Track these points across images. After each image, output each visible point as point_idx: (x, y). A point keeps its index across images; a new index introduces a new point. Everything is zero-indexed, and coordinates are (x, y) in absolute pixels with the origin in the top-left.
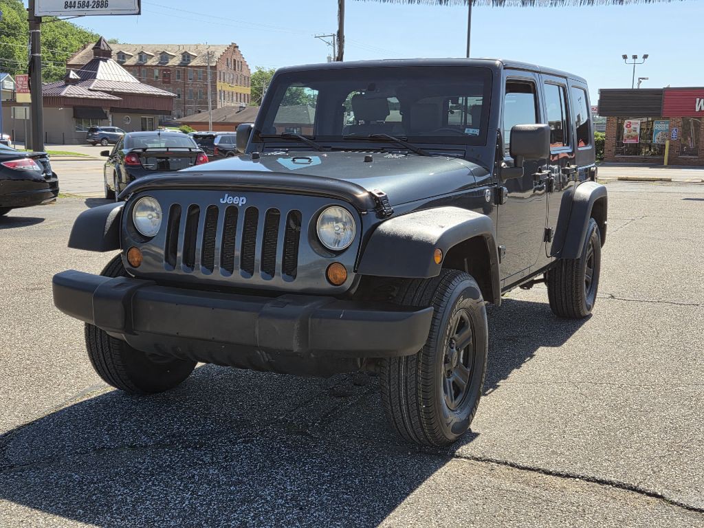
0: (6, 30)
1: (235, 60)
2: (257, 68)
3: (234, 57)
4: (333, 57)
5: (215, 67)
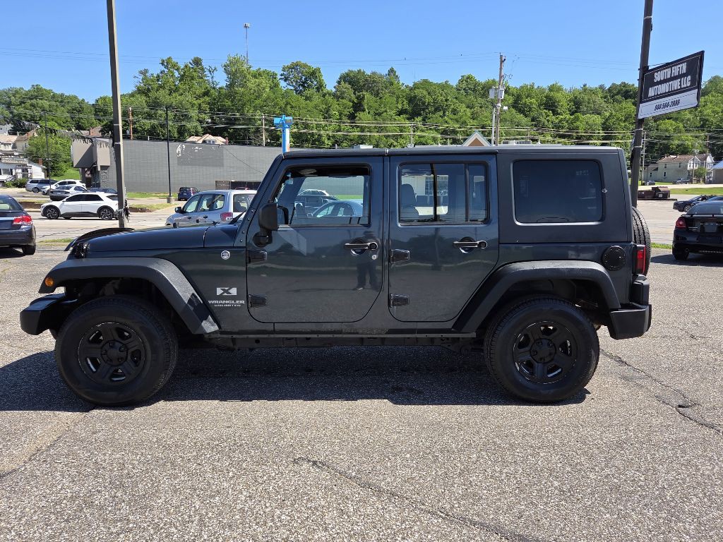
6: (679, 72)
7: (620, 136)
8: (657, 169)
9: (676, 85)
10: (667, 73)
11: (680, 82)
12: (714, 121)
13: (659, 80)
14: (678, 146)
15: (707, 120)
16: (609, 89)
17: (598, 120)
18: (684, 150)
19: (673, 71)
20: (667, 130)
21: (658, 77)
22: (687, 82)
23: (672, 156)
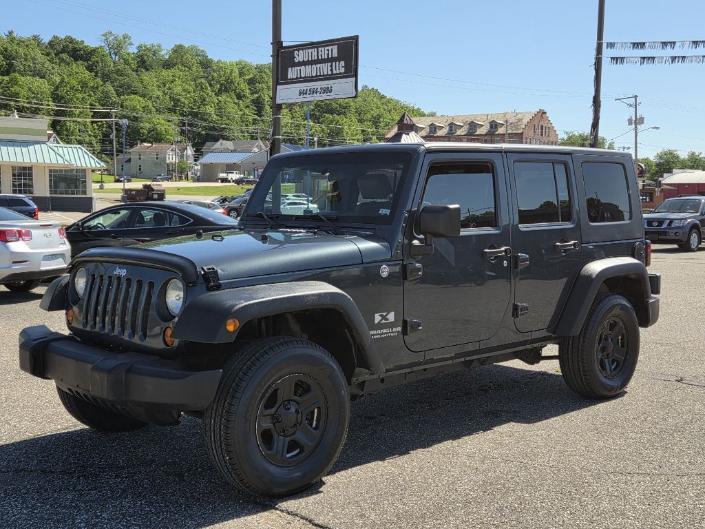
0: (338, 109)
1: (542, 126)
2: (566, 133)
3: (542, 123)
4: (634, 119)
5: (522, 133)
6: (328, 54)
7: (78, 113)
8: (129, 161)
9: (325, 69)
10: (313, 54)
11: (331, 66)
12: (186, 102)
13: (301, 60)
14: (150, 131)
15: (178, 101)
16: (50, 43)
17: (44, 86)
18: (157, 138)
19: (320, 53)
20: (134, 109)
21: (300, 56)
22: (340, 67)
23: (145, 144)
